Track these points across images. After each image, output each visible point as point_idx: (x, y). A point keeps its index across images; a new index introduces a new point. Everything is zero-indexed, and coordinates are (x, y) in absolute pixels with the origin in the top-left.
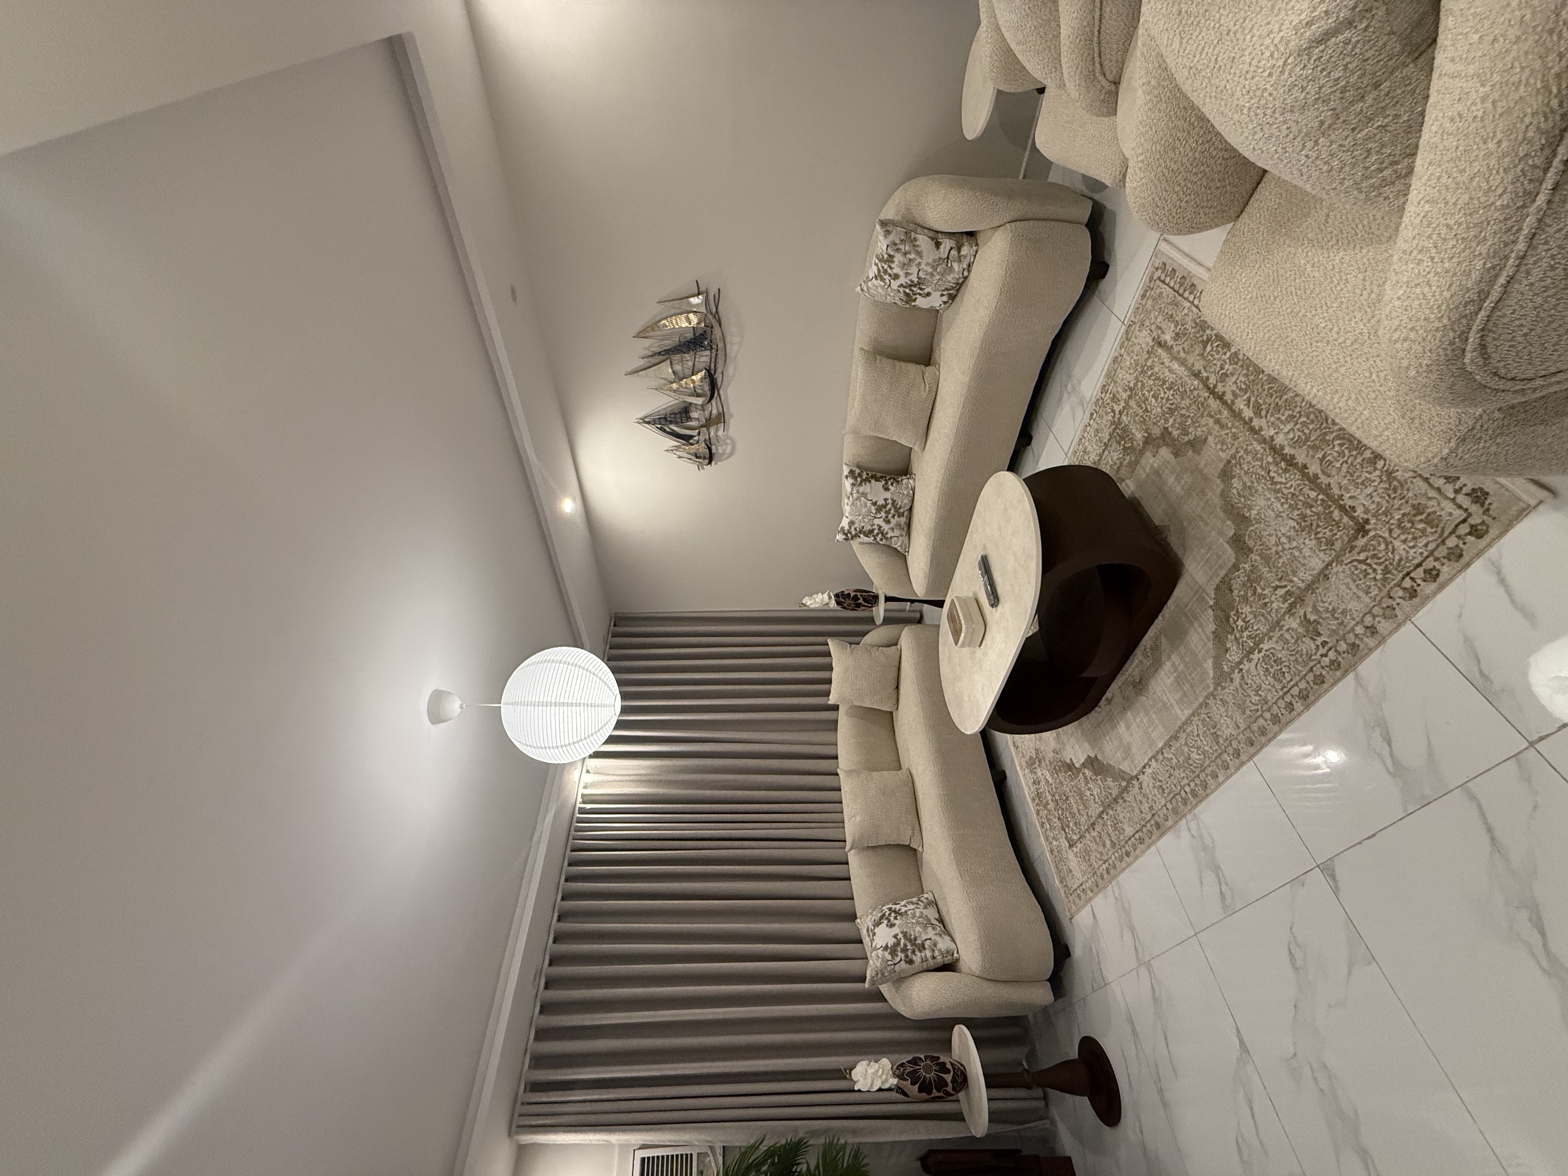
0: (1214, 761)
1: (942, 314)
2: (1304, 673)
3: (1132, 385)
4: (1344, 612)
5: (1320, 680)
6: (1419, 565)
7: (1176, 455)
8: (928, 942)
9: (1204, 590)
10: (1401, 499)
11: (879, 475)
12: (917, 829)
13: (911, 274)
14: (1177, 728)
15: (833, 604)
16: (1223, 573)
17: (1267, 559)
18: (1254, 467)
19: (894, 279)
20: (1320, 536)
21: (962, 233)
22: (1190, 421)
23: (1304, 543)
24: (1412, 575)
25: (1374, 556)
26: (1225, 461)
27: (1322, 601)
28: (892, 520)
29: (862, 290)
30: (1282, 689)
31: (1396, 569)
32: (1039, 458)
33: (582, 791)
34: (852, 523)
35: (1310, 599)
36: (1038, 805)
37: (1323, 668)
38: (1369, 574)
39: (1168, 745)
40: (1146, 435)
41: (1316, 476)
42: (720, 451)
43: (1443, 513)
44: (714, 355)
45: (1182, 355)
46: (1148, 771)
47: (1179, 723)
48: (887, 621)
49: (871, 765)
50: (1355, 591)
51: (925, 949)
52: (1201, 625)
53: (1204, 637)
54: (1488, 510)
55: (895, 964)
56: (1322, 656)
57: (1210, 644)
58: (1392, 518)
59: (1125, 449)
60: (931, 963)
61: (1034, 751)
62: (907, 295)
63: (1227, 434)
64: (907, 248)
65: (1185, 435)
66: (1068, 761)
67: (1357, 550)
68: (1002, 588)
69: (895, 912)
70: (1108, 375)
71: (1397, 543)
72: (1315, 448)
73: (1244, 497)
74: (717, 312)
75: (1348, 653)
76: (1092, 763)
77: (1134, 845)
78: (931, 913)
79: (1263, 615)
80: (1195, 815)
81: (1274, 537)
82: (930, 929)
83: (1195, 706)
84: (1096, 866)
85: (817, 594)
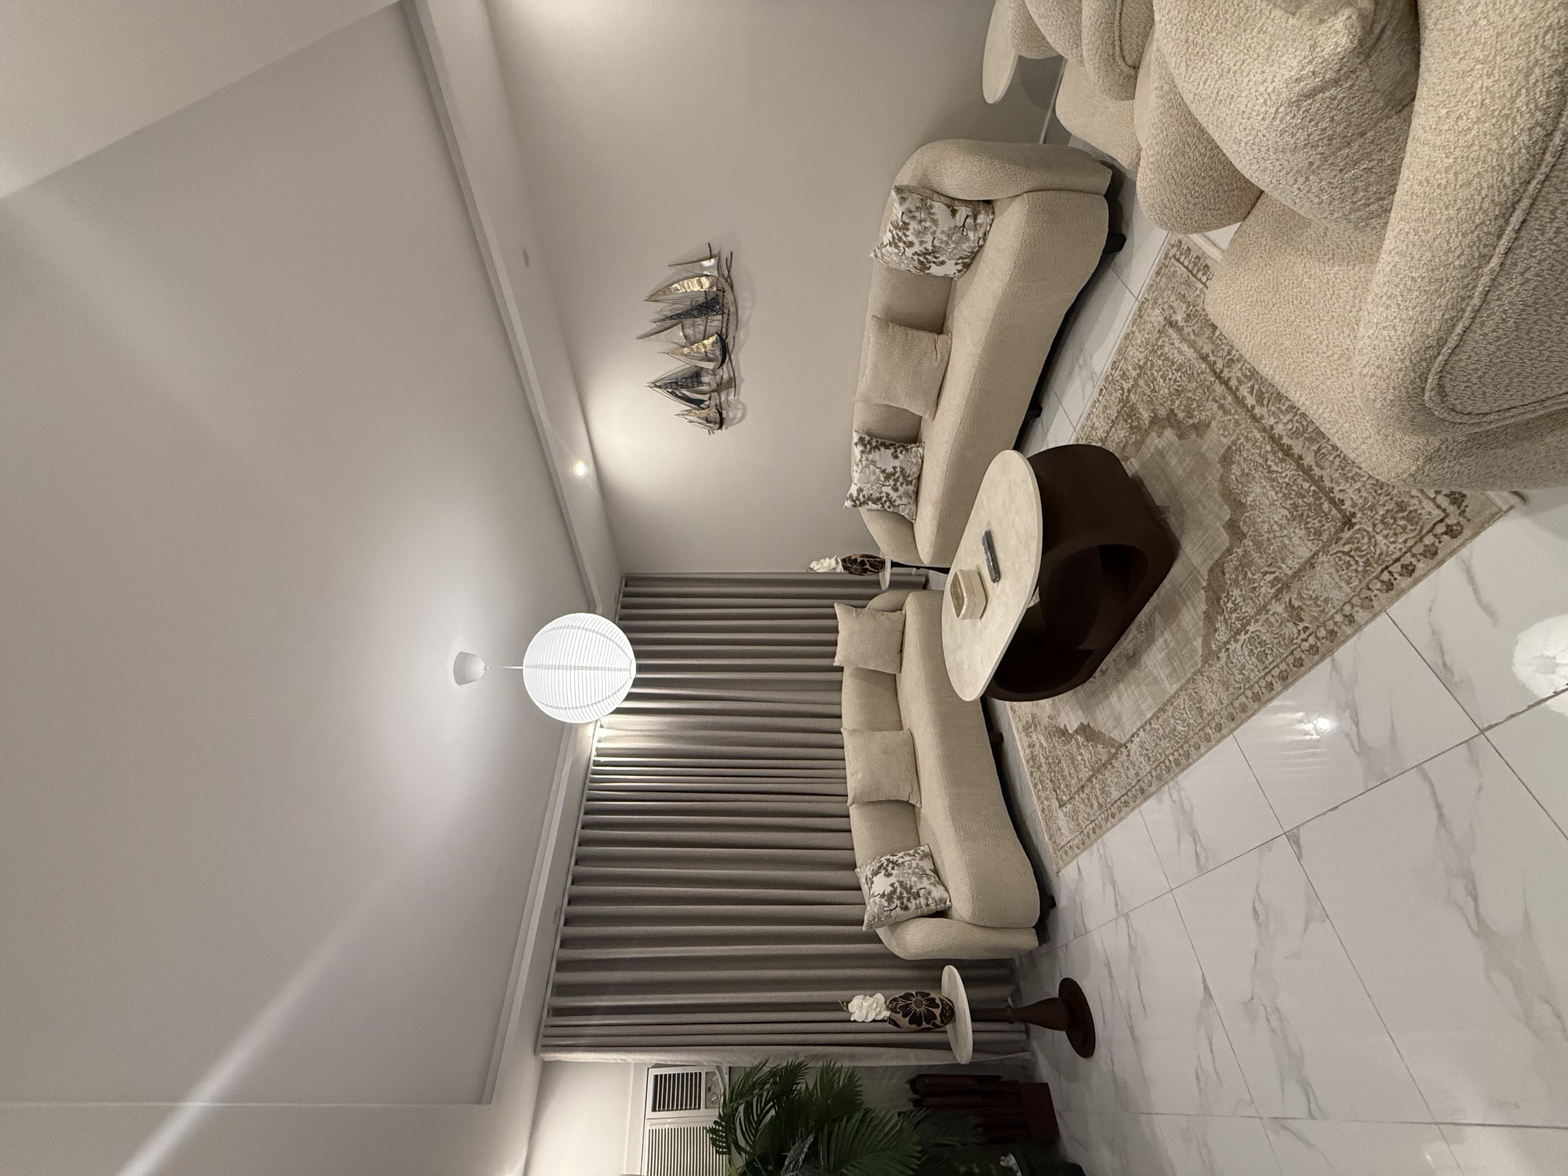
0: (1197, 733)
1: (956, 282)
2: (1285, 655)
3: (1141, 363)
4: (1326, 600)
5: (1299, 663)
6: (1397, 560)
7: (1180, 437)
8: (922, 891)
9: (1199, 572)
10: (1387, 496)
11: (888, 442)
12: (916, 785)
13: (926, 242)
14: (1165, 701)
15: (840, 569)
16: (1217, 556)
17: (1258, 545)
18: (1253, 454)
19: (908, 247)
20: (1309, 525)
21: (978, 201)
22: (1195, 403)
23: (1294, 532)
24: (1390, 569)
25: (1357, 549)
26: (1226, 447)
27: (1308, 590)
28: (900, 488)
29: (876, 256)
30: (1264, 670)
31: (1376, 563)
32: (1048, 430)
33: (596, 745)
34: (860, 490)
35: (1296, 586)
36: (1032, 767)
37: (1302, 651)
38: (1351, 565)
39: (1156, 716)
40: (1152, 415)
41: (1310, 468)
42: (731, 416)
43: (1423, 512)
44: (725, 320)
45: (1192, 337)
46: (1136, 740)
47: (1167, 697)
48: (894, 585)
49: (873, 725)
50: (1338, 580)
51: (919, 896)
52: (1193, 604)
53: (1196, 617)
54: (1464, 511)
55: (891, 910)
56: (1303, 640)
57: (1201, 624)
58: (1377, 513)
59: (1132, 427)
60: (925, 910)
61: (1030, 718)
62: (921, 263)
63: (1230, 420)
64: (923, 216)
65: (1189, 418)
66: (1062, 727)
67: (1342, 542)
68: (1004, 564)
69: (892, 862)
70: (1119, 352)
71: (1379, 538)
72: (1311, 440)
73: (1241, 483)
74: (729, 276)
75: (1327, 639)
76: (1084, 729)
77: (1119, 807)
78: (927, 865)
79: (1251, 599)
80: (1177, 782)
81: (1267, 525)
82: (925, 879)
83: (1183, 681)
84: (1084, 826)
85: (825, 558)
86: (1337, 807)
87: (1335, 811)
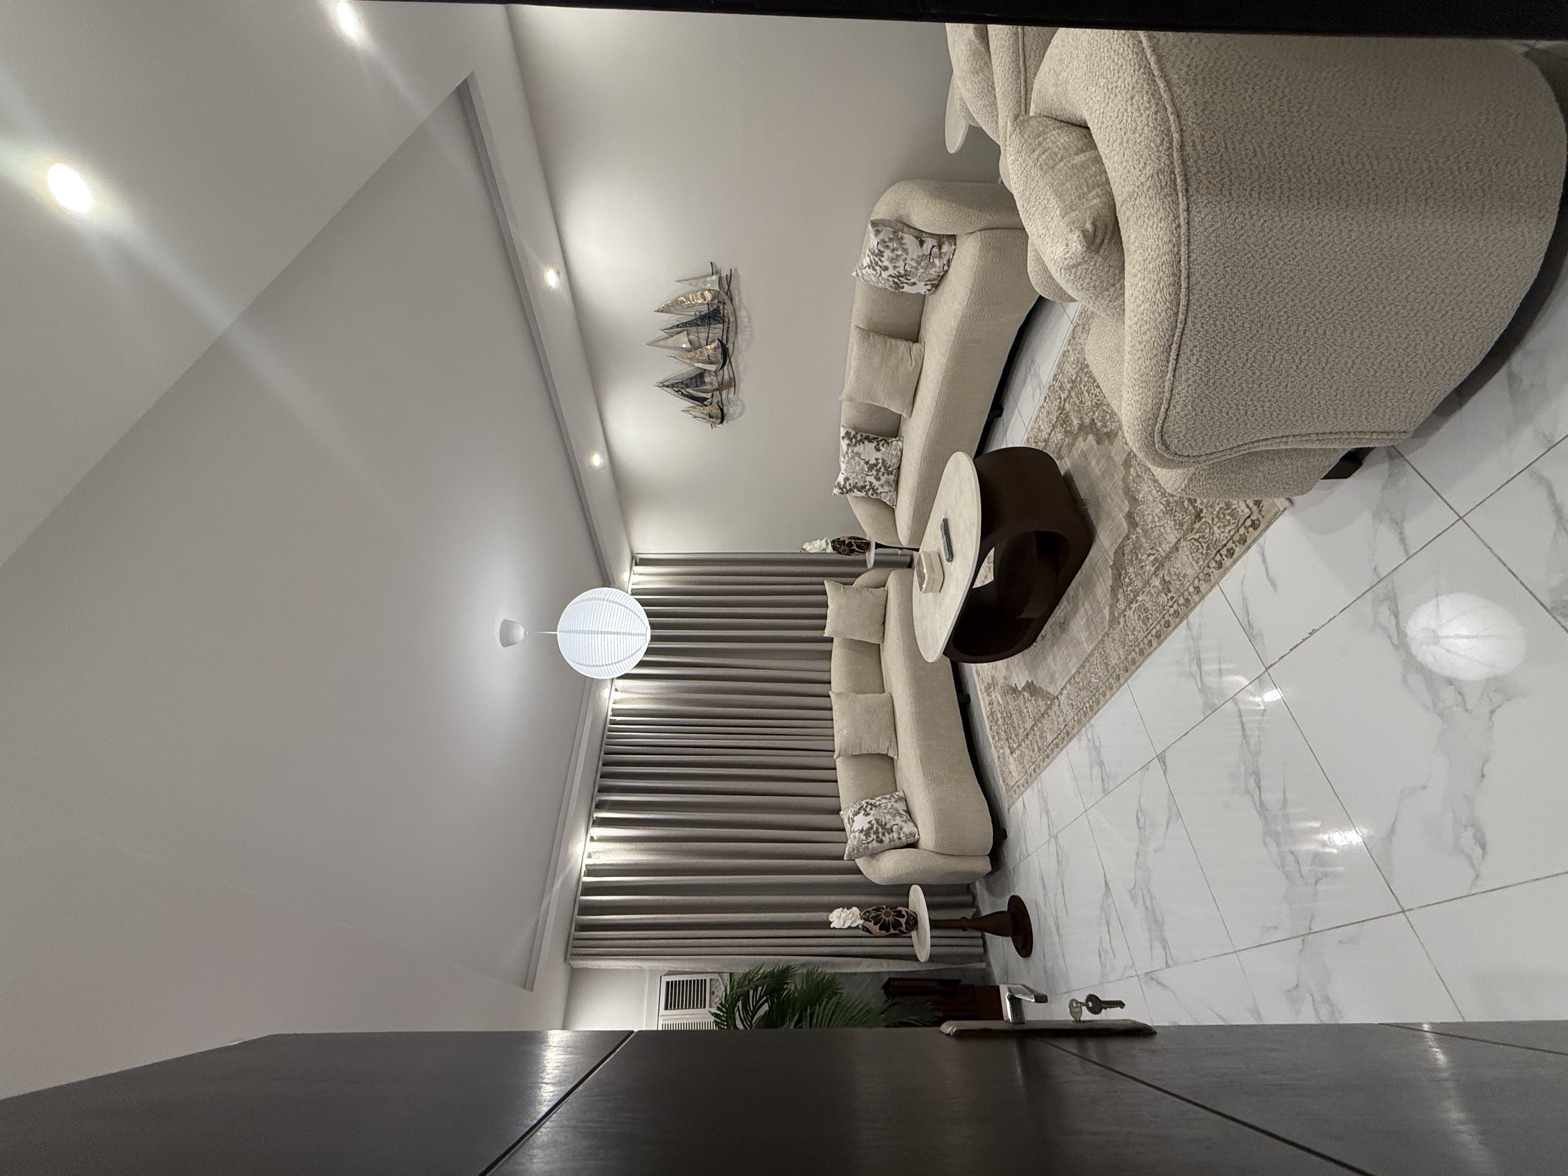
0: (1104, 684)
1: (928, 297)
2: (1160, 619)
3: (1073, 378)
4: (1184, 576)
5: (1168, 625)
6: (1225, 545)
7: (1098, 442)
8: (896, 826)
9: (1107, 553)
11: (872, 436)
12: (894, 740)
13: (898, 267)
14: (1084, 659)
15: (830, 549)
16: (1119, 541)
17: (1145, 532)
19: (884, 270)
20: (1176, 518)
21: (942, 235)
22: (1108, 416)
23: (1167, 523)
24: (1221, 552)
26: (1127, 453)
27: (1174, 568)
28: (882, 477)
29: (858, 275)
30: (1147, 631)
31: (1213, 547)
32: (1007, 428)
33: (611, 706)
34: (847, 479)
35: (1167, 564)
36: (991, 722)
37: (1170, 615)
38: (1199, 549)
39: (1078, 672)
40: (1080, 422)
42: (731, 411)
43: (1240, 510)
44: (726, 328)
46: (1065, 692)
47: (1086, 655)
48: (878, 564)
49: (859, 689)
50: (1191, 561)
51: (892, 831)
52: (1104, 580)
53: (1105, 589)
54: (1261, 510)
55: (868, 843)
56: (1170, 607)
57: (1108, 595)
58: (1214, 510)
59: (1065, 431)
60: (897, 843)
61: (990, 679)
62: (896, 283)
64: (895, 245)
65: (1104, 427)
66: (1014, 686)
67: (1195, 531)
68: (956, 547)
69: (871, 804)
70: (1059, 366)
71: (1215, 528)
73: (1136, 483)
74: (729, 290)
75: (1184, 605)
76: (1031, 687)
77: (1052, 749)
78: (901, 807)
79: (1140, 575)
80: (1091, 725)
81: (1151, 516)
82: (898, 818)
83: (1096, 642)
84: (1027, 766)
85: (816, 540)
86: (1187, 733)
87: (1186, 736)
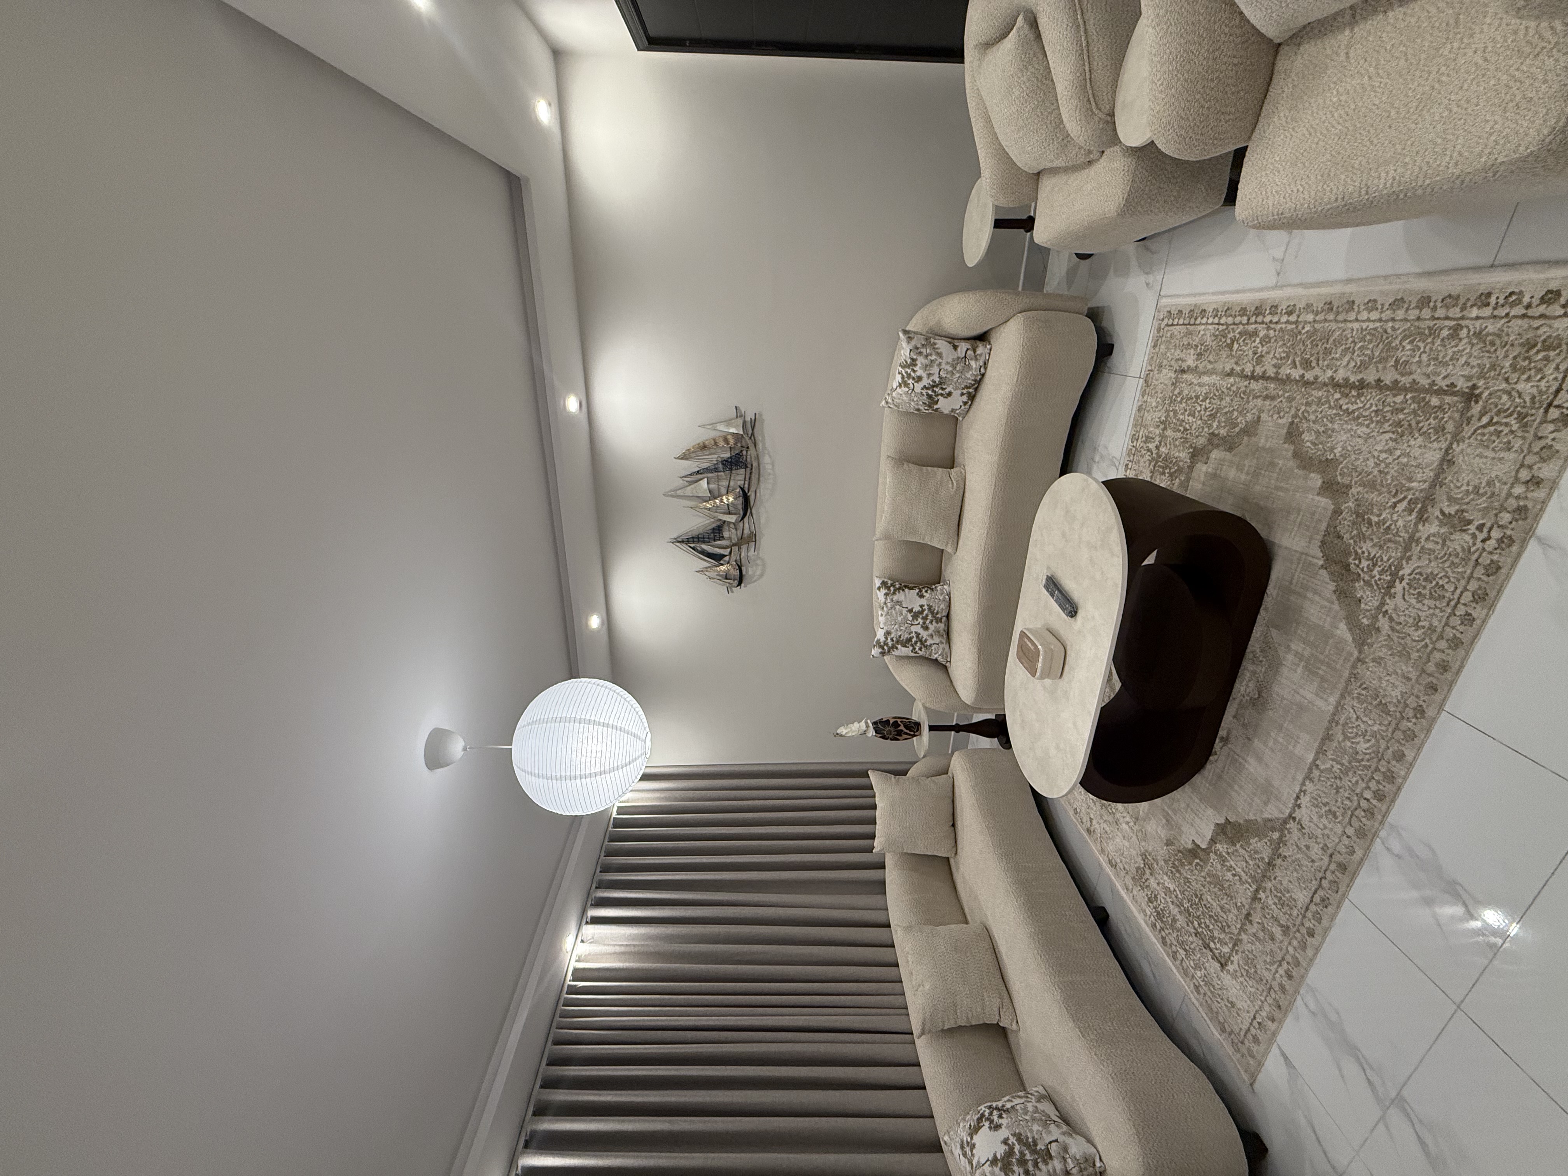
0: (1392, 739)
1: (961, 421)
2: (1469, 572)
4: (1490, 483)
5: (1493, 569)
7: (1230, 449)
9: (1306, 554)
10: (1505, 346)
11: (911, 586)
12: (1005, 994)
13: (933, 375)
14: (1326, 725)
16: (1324, 525)
18: (1321, 412)
19: (917, 382)
20: (1425, 429)
21: (975, 336)
22: (1235, 413)
23: (1409, 446)
24: (1556, 403)
25: (1498, 413)
26: (1287, 425)
27: (1458, 488)
28: (930, 626)
29: (887, 403)
30: (1448, 604)
31: (1533, 409)
33: (574, 965)
34: (888, 633)
35: (1440, 494)
36: (1161, 930)
37: (1491, 553)
38: (1501, 432)
39: (1321, 751)
40: (1191, 450)
42: (750, 573)
44: (748, 474)
45: (1209, 367)
46: (1305, 800)
47: (1327, 718)
50: (1493, 455)
52: (1316, 592)
53: (1326, 604)
56: (1484, 541)
57: (1336, 607)
58: (1502, 367)
59: (1172, 474)
62: (929, 396)
63: (1281, 402)
64: (928, 351)
65: (1234, 428)
66: (1190, 846)
67: (1475, 418)
69: (997, 1109)
70: (1135, 425)
71: (1520, 386)
72: (1383, 360)
73: (1321, 443)
74: (753, 434)
75: (1517, 520)
76: (1223, 831)
77: (1316, 914)
78: (1049, 1110)
79: (1390, 540)
80: (1390, 829)
81: (1372, 460)
82: (1052, 1127)
83: (1341, 686)
85: (853, 723)
